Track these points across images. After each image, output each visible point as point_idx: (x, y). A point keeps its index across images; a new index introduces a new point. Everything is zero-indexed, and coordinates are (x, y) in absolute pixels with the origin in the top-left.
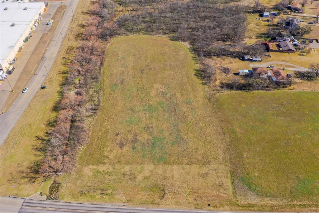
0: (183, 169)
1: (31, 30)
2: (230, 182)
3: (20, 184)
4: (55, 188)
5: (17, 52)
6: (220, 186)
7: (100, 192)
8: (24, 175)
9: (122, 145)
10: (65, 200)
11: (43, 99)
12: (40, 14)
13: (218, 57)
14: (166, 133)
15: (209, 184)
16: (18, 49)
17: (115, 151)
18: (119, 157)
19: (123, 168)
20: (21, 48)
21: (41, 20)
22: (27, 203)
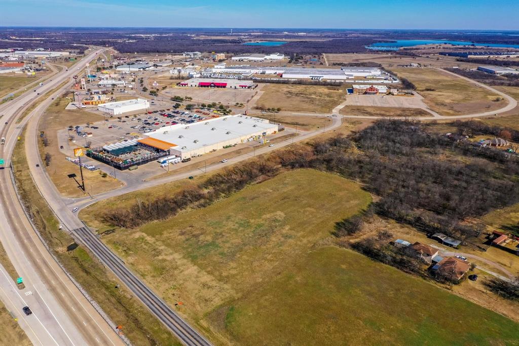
0: (198, 272)
1: (240, 142)
2: (219, 304)
3: (96, 220)
4: (107, 232)
5: (208, 152)
6: (206, 300)
7: (125, 249)
8: (105, 217)
9: (182, 234)
10: (102, 240)
11: (180, 185)
12: (265, 133)
13: (398, 223)
14: (228, 245)
15: (200, 294)
16: (211, 150)
17: (172, 234)
18: (169, 239)
19: (160, 246)
20: (214, 150)
21: (259, 138)
22: (84, 229)
